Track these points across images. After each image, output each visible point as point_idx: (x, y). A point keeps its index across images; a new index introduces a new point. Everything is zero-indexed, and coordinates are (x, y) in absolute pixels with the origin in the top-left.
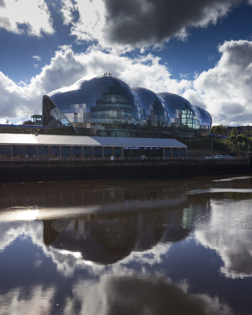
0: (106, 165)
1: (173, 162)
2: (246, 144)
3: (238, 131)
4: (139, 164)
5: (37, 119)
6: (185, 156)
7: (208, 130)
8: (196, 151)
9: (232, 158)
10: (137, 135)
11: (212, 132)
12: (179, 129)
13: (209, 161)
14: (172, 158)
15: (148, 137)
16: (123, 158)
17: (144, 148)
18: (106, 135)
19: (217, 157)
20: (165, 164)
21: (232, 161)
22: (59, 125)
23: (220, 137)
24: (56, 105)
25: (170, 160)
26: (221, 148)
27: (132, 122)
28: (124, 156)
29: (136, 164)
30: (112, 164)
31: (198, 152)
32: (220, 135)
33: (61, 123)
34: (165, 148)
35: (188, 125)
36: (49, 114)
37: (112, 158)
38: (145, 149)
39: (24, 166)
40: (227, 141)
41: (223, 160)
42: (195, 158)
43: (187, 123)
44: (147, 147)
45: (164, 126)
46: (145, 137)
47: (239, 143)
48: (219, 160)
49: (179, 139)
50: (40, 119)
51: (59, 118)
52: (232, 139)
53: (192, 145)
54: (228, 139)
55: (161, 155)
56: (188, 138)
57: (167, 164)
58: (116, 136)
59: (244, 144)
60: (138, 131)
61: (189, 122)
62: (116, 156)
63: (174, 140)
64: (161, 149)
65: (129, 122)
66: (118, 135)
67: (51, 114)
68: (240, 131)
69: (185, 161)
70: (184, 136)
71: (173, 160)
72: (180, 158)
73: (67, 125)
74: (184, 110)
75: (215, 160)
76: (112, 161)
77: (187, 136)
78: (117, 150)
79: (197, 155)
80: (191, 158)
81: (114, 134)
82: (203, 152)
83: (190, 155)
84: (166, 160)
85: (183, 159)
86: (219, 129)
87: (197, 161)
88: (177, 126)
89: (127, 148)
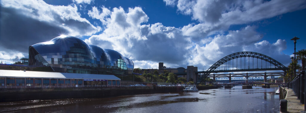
0: (73, 90)
1: (113, 88)
2: (152, 79)
3: (147, 72)
4: (94, 89)
5: (25, 61)
6: (120, 84)
7: (132, 70)
8: (125, 82)
9: (144, 86)
10: (92, 73)
11: (134, 72)
12: (116, 69)
13: (132, 87)
14: (112, 86)
15: (98, 74)
16: (83, 86)
17: (96, 80)
18: (72, 72)
19: (137, 85)
20: (108, 89)
21: (144, 87)
22: (41, 65)
23: (138, 75)
24: (38, 52)
25: (111, 87)
26: (139, 81)
27: (89, 65)
28: (84, 85)
29: (92, 89)
30: (77, 90)
31: (127, 82)
32: (138, 74)
33: (42, 64)
34: (108, 80)
35: (121, 67)
36: (34, 58)
37: (77, 86)
38: (97, 80)
39: (15, 91)
40: (142, 77)
41: (140, 87)
42: (125, 86)
43: (120, 66)
44: (98, 80)
45: (108, 67)
46: (97, 74)
47: (148, 78)
48: (138, 87)
49: (116, 75)
50: (27, 61)
51: (41, 60)
52: (144, 76)
53: (123, 79)
54: (142, 76)
55: (106, 84)
56: (121, 75)
57: (109, 89)
58: (79, 73)
59: (150, 78)
60: (92, 70)
61: (121, 66)
62: (80, 84)
63: (113, 76)
64: (106, 81)
65: (87, 65)
66: (80, 72)
67: (35, 58)
68: (149, 72)
69: (120, 87)
70: (119, 74)
71: (113, 87)
72: (117, 86)
73: (46, 65)
74: (119, 59)
75: (136, 87)
76: (77, 87)
77: (120, 74)
78: (79, 82)
79: (126, 84)
80: (123, 86)
81: (77, 71)
82: (129, 83)
83: (122, 84)
84: (109, 87)
85: (118, 86)
86: (137, 70)
87: (126, 88)
88: (115, 68)
89: (86, 80)
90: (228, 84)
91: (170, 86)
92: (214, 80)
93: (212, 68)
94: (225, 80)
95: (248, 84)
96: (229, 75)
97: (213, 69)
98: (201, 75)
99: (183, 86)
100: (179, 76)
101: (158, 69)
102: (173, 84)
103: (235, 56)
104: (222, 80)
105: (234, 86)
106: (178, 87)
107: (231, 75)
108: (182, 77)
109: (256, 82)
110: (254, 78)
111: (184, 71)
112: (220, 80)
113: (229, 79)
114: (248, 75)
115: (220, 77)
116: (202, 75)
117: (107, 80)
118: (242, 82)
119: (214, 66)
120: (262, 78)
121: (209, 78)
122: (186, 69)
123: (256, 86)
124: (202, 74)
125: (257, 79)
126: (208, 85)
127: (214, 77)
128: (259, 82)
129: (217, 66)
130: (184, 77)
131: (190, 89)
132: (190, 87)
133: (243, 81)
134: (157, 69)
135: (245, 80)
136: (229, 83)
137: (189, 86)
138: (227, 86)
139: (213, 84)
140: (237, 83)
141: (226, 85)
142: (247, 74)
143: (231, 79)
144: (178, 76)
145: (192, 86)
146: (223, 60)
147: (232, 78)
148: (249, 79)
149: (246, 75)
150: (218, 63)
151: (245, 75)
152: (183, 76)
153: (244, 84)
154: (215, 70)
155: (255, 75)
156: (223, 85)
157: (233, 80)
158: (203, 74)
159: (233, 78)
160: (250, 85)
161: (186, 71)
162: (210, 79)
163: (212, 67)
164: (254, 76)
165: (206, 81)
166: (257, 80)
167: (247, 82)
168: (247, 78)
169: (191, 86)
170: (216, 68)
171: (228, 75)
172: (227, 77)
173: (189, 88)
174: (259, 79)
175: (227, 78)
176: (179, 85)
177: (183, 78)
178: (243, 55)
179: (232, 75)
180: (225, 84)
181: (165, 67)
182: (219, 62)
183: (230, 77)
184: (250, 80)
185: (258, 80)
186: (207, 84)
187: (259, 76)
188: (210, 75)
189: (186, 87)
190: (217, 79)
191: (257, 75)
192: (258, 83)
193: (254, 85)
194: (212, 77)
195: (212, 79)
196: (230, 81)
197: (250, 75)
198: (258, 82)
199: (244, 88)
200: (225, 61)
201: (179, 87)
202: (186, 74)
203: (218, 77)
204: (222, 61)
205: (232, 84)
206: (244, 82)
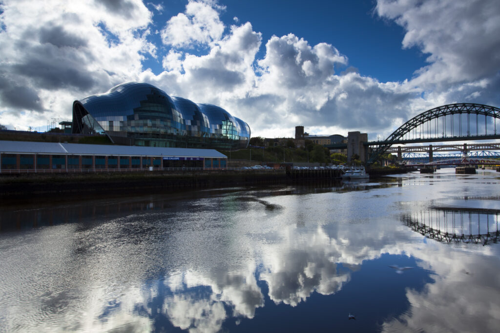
0: (145, 176)
1: (214, 172)
3: (274, 143)
4: (179, 175)
5: (66, 127)
6: (225, 166)
7: (247, 140)
8: (235, 162)
9: (269, 168)
10: (177, 145)
12: (219, 139)
13: (248, 171)
14: (212, 168)
15: (188, 147)
16: (162, 168)
17: (184, 158)
18: (144, 144)
19: (255, 167)
20: (205, 174)
21: (269, 172)
22: (92, 133)
23: (259, 149)
24: (88, 111)
25: (210, 171)
27: (172, 132)
28: (164, 166)
29: (176, 175)
30: (151, 175)
31: (238, 162)
32: (258, 147)
33: (94, 132)
34: (206, 158)
35: (228, 135)
36: (80, 120)
37: (151, 169)
38: (186, 159)
39: (50, 177)
41: (261, 170)
42: (234, 169)
44: (188, 158)
45: (204, 136)
46: (185, 147)
48: (257, 171)
49: (219, 150)
50: (70, 127)
51: (92, 125)
53: (231, 156)
55: (201, 165)
56: (228, 149)
57: (207, 174)
58: (155, 146)
61: (228, 133)
62: (156, 166)
63: (214, 151)
64: (201, 159)
65: (169, 132)
66: (157, 145)
67: (83, 122)
69: (225, 171)
70: (223, 147)
71: (213, 171)
72: (220, 168)
73: (101, 133)
74: (224, 121)
75: (254, 170)
76: (151, 171)
77: (226, 147)
78: (156, 161)
79: (236, 166)
80: (231, 168)
81: (152, 143)
82: (242, 163)
83: (230, 165)
84: (206, 171)
85: (223, 169)
86: (257, 140)
87: (236, 172)
88: (216, 136)
89: (166, 158)
90: (427, 164)
91: (315, 168)
92: (399, 158)
93: (396, 136)
94: (420, 156)
95: (467, 165)
96: (429, 149)
97: (397, 138)
98: (375, 148)
99: (340, 168)
100: (333, 151)
101: (294, 137)
102: (321, 165)
103: (440, 112)
104: (416, 158)
105: (439, 169)
106: (331, 172)
107: (433, 149)
108: (339, 152)
109: (484, 161)
110: (480, 153)
111: (342, 142)
112: (411, 157)
113: (428, 156)
114: (468, 147)
115: (412, 151)
116: (377, 148)
117: (203, 158)
118: (455, 161)
119: (398, 131)
120: (495, 153)
121: (390, 153)
122: (346, 138)
123: (484, 169)
124: (375, 146)
125: (485, 155)
126: (387, 167)
127: (400, 152)
128: (491, 160)
129: (405, 132)
130: (342, 152)
131: (354, 174)
132: (354, 170)
133: (458, 159)
134: (292, 138)
135: (460, 157)
136: (429, 164)
137: (353, 168)
138: (424, 168)
139: (397, 165)
140: (445, 162)
141: (423, 166)
142: (465, 145)
143: (433, 156)
144: (331, 151)
145: (358, 169)
146: (417, 120)
147: (434, 153)
148: (469, 154)
149: (463, 148)
150: (407, 126)
151: (460, 147)
152: (340, 150)
153: (459, 165)
154: (401, 139)
155: (481, 147)
156: (416, 167)
157: (437, 158)
158: (378, 146)
159: (436, 154)
160: (471, 166)
161: (346, 142)
162: (392, 155)
163: (396, 133)
164: (480, 149)
165: (383, 159)
166: (485, 157)
167: (465, 160)
168: (466, 153)
169: (356, 168)
170: (402, 136)
171: (426, 149)
172: (426, 151)
173: (352, 173)
174: (490, 155)
175: (426, 153)
176: (334, 167)
177: (340, 154)
178: (457, 109)
179: (436, 148)
180: (421, 164)
181: (307, 134)
182: (409, 124)
183: (430, 152)
184: (470, 157)
185: (488, 157)
186: (386, 165)
187: (490, 149)
188: (392, 148)
189: (347, 170)
190: (406, 155)
191: (486, 147)
192: (489, 163)
193: (480, 168)
194: (395, 152)
195: (395, 156)
196: (431, 158)
197: (470, 147)
198: (487, 161)
199: (458, 172)
200: (420, 121)
201: (332, 170)
202: (346, 147)
203: (407, 152)
204: (414, 121)
205: (435, 165)
206: (460, 161)
